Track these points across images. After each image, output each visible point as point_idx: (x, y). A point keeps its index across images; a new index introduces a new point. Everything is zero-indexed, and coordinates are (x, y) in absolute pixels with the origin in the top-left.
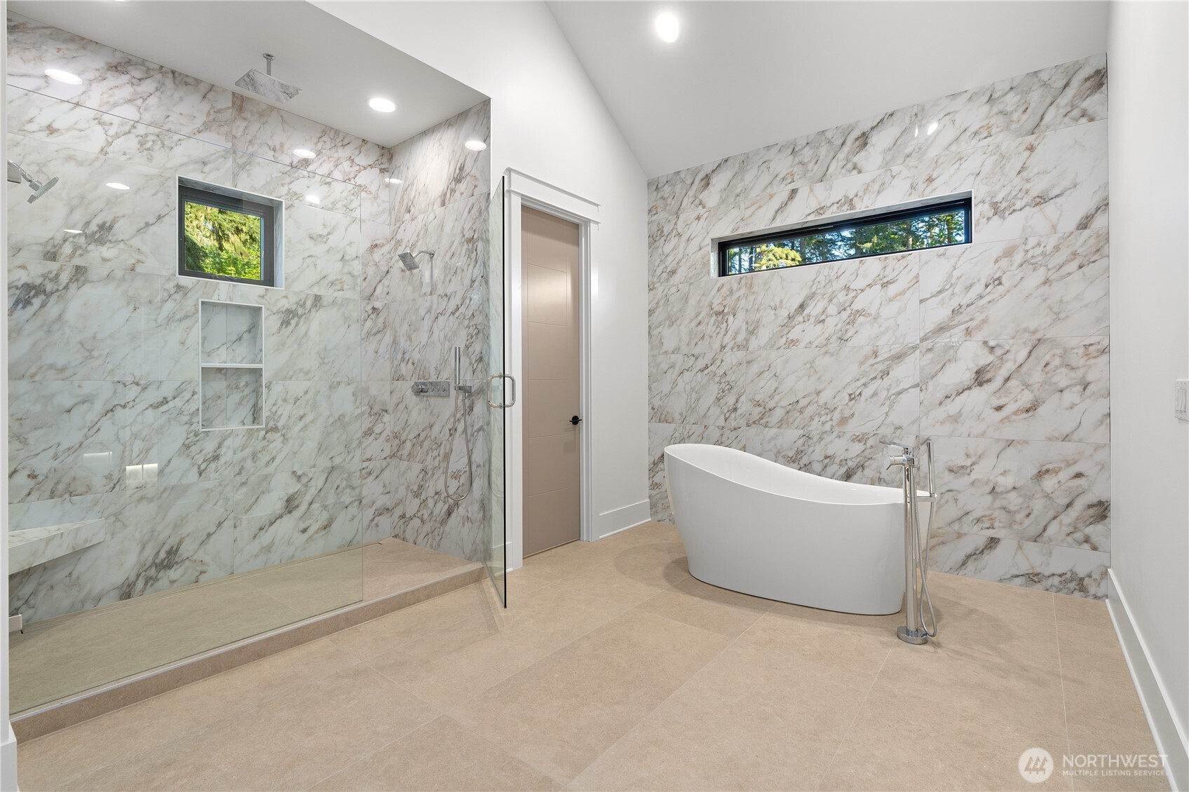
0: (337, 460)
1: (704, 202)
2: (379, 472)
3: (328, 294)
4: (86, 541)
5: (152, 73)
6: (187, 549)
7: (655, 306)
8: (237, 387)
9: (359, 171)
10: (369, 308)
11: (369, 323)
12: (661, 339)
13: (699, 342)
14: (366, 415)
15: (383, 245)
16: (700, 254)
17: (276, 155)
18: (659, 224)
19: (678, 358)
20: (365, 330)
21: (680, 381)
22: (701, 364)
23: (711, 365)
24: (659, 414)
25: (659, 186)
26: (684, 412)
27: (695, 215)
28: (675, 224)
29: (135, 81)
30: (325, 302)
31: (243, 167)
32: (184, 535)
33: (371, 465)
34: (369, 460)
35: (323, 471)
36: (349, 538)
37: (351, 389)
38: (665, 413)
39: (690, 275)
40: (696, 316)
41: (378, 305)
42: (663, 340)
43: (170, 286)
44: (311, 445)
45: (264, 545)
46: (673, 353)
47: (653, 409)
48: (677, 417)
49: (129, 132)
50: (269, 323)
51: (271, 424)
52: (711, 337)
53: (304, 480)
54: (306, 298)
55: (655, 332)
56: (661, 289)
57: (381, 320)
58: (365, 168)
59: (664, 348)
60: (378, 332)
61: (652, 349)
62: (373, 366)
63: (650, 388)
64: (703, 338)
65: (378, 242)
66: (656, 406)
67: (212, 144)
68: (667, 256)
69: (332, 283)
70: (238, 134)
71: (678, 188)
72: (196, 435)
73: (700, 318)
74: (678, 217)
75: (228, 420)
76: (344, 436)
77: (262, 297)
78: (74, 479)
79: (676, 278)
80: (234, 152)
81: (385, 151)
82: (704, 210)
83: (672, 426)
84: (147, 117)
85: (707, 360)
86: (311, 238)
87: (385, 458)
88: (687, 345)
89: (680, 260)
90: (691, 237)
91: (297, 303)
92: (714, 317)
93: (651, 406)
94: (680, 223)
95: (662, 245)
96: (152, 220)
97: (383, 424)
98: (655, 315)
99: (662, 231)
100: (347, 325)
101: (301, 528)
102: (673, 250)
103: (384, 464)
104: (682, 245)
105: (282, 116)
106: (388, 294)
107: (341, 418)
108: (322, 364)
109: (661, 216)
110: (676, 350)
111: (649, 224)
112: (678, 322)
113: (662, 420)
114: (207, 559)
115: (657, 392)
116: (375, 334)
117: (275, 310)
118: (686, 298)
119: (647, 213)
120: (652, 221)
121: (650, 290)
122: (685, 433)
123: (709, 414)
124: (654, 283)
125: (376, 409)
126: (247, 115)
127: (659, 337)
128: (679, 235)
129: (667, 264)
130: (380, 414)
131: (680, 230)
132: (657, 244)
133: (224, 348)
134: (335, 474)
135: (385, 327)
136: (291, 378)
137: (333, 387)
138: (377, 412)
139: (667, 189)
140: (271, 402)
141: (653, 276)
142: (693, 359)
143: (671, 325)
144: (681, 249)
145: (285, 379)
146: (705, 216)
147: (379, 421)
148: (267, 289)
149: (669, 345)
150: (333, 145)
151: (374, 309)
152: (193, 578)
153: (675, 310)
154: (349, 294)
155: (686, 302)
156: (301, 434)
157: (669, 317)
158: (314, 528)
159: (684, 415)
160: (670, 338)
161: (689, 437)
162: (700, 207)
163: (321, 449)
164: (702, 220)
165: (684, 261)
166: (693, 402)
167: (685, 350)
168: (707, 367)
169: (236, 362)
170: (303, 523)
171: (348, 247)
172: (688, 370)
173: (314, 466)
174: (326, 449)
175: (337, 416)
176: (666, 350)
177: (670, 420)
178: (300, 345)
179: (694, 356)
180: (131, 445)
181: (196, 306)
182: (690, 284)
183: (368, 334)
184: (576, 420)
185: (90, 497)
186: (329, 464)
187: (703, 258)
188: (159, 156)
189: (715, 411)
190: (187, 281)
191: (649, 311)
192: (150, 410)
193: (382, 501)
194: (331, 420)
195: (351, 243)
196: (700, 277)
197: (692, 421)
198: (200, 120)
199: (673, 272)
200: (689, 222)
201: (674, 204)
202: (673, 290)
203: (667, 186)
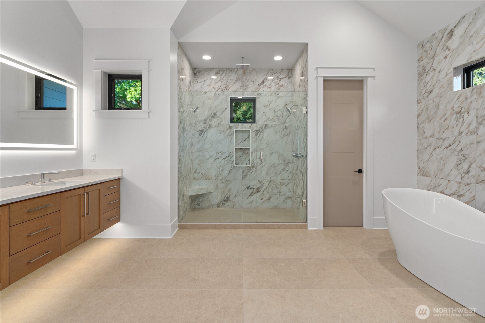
0: (272, 178)
1: (449, 47)
2: (287, 184)
3: (269, 123)
4: (210, 191)
5: (224, 71)
6: (231, 198)
7: (421, 112)
8: (245, 154)
9: (280, 80)
10: (284, 127)
11: (284, 132)
12: (424, 130)
13: (445, 131)
14: (282, 164)
15: (289, 104)
16: (446, 79)
17: (254, 83)
18: (423, 66)
19: (433, 141)
20: (282, 135)
21: (434, 153)
22: (446, 143)
23: (453, 144)
24: (422, 172)
25: (424, 45)
26: (436, 172)
27: (444, 56)
28: (432, 64)
29: (221, 75)
30: (268, 127)
31: (245, 90)
32: (231, 194)
33: (284, 181)
34: (284, 179)
35: (268, 181)
36: (276, 205)
37: (277, 155)
38: (425, 171)
39: (440, 92)
40: (444, 116)
41: (287, 125)
42: (425, 131)
43: (228, 127)
44: (264, 172)
45: (250, 201)
46: (430, 137)
47: (419, 168)
48: (432, 174)
49: (220, 88)
50: (252, 135)
51: (252, 165)
52: (453, 127)
53: (262, 183)
54: (263, 126)
55: (420, 126)
56: (424, 102)
57: (288, 131)
58: (282, 79)
59: (425, 135)
60: (287, 135)
61: (419, 136)
62: (285, 147)
63: (418, 157)
64: (448, 128)
65: (287, 103)
66: (421, 167)
67: (237, 86)
68: (427, 83)
69: (271, 120)
70: (244, 81)
71: (434, 43)
72: (233, 167)
73: (446, 116)
74: (434, 60)
75: (243, 163)
76: (275, 171)
77: (250, 127)
78: (209, 175)
79: (433, 95)
80: (243, 86)
81: (290, 70)
82: (450, 51)
83: (430, 179)
84: (223, 83)
85: (450, 141)
86: (264, 106)
87: (289, 179)
88: (438, 133)
89: (435, 84)
90: (442, 70)
91: (260, 128)
92: (455, 115)
93: (418, 167)
94: (435, 63)
95: (425, 77)
96: (224, 110)
97: (289, 167)
98: (421, 117)
99: (425, 70)
100: (276, 133)
101: (261, 198)
102: (431, 79)
103: (289, 181)
104: (436, 75)
105: (256, 71)
106: (291, 121)
107: (274, 164)
108: (268, 146)
109: (425, 61)
110: (432, 136)
111: (418, 67)
112: (434, 120)
113: (424, 174)
114: (236, 202)
115: (422, 160)
116: (286, 136)
117: (254, 130)
118: (438, 106)
119: (417, 61)
120: (420, 66)
121: (419, 103)
122: (437, 183)
123: (451, 174)
124: (420, 99)
125: (286, 162)
126: (246, 74)
127: (423, 129)
128: (435, 70)
129: (427, 88)
130: (288, 164)
131: (435, 67)
132: (422, 77)
133: (242, 143)
134: (271, 183)
135: (290, 133)
136: (258, 151)
137: (271, 154)
138: (287, 163)
139: (428, 45)
140: (252, 158)
141: (420, 96)
142: (442, 141)
143: (429, 122)
144: (435, 78)
145: (256, 151)
146: (449, 55)
147: (287, 166)
148: (251, 125)
149: (428, 133)
150: (271, 74)
151: (286, 127)
152: (232, 206)
153: (431, 113)
154: (276, 123)
155: (438, 108)
156: (261, 169)
157: (428, 118)
158: (265, 199)
159: (436, 173)
160: (429, 128)
161: (439, 186)
162: (447, 50)
163: (267, 174)
164: (448, 58)
165: (437, 84)
166: (441, 166)
167: (437, 135)
168: (450, 145)
169: (244, 147)
170: (262, 196)
171: (276, 107)
172: (438, 147)
173: (265, 179)
174: (269, 174)
175: (272, 164)
176: (427, 136)
177: (428, 175)
178: (261, 141)
179: (442, 139)
180: (220, 168)
181: (234, 131)
182: (441, 97)
183: (283, 136)
184: (360, 171)
185: (212, 180)
186: (270, 179)
187: (448, 81)
188: (226, 93)
189: (455, 172)
190: (232, 125)
191: (418, 115)
192: (223, 160)
193: (288, 194)
194: (270, 165)
195: (277, 105)
196: (446, 92)
197: (441, 177)
198: (235, 79)
199: (431, 92)
200: (440, 61)
201: (431, 53)
202: (431, 101)
203: (428, 44)
